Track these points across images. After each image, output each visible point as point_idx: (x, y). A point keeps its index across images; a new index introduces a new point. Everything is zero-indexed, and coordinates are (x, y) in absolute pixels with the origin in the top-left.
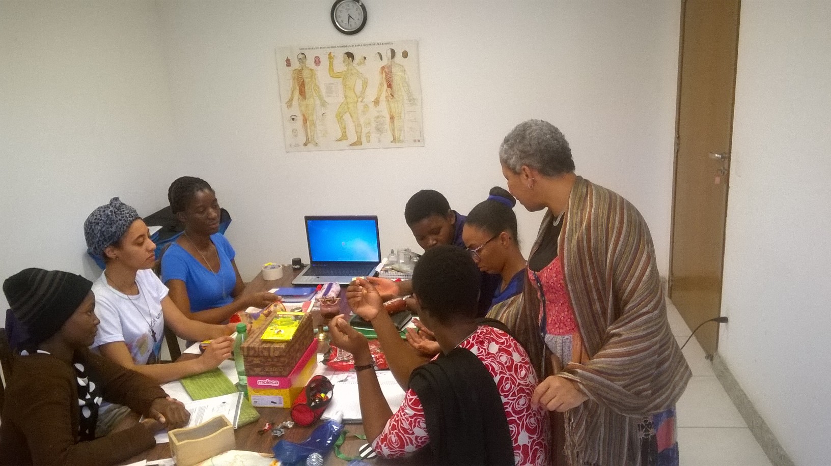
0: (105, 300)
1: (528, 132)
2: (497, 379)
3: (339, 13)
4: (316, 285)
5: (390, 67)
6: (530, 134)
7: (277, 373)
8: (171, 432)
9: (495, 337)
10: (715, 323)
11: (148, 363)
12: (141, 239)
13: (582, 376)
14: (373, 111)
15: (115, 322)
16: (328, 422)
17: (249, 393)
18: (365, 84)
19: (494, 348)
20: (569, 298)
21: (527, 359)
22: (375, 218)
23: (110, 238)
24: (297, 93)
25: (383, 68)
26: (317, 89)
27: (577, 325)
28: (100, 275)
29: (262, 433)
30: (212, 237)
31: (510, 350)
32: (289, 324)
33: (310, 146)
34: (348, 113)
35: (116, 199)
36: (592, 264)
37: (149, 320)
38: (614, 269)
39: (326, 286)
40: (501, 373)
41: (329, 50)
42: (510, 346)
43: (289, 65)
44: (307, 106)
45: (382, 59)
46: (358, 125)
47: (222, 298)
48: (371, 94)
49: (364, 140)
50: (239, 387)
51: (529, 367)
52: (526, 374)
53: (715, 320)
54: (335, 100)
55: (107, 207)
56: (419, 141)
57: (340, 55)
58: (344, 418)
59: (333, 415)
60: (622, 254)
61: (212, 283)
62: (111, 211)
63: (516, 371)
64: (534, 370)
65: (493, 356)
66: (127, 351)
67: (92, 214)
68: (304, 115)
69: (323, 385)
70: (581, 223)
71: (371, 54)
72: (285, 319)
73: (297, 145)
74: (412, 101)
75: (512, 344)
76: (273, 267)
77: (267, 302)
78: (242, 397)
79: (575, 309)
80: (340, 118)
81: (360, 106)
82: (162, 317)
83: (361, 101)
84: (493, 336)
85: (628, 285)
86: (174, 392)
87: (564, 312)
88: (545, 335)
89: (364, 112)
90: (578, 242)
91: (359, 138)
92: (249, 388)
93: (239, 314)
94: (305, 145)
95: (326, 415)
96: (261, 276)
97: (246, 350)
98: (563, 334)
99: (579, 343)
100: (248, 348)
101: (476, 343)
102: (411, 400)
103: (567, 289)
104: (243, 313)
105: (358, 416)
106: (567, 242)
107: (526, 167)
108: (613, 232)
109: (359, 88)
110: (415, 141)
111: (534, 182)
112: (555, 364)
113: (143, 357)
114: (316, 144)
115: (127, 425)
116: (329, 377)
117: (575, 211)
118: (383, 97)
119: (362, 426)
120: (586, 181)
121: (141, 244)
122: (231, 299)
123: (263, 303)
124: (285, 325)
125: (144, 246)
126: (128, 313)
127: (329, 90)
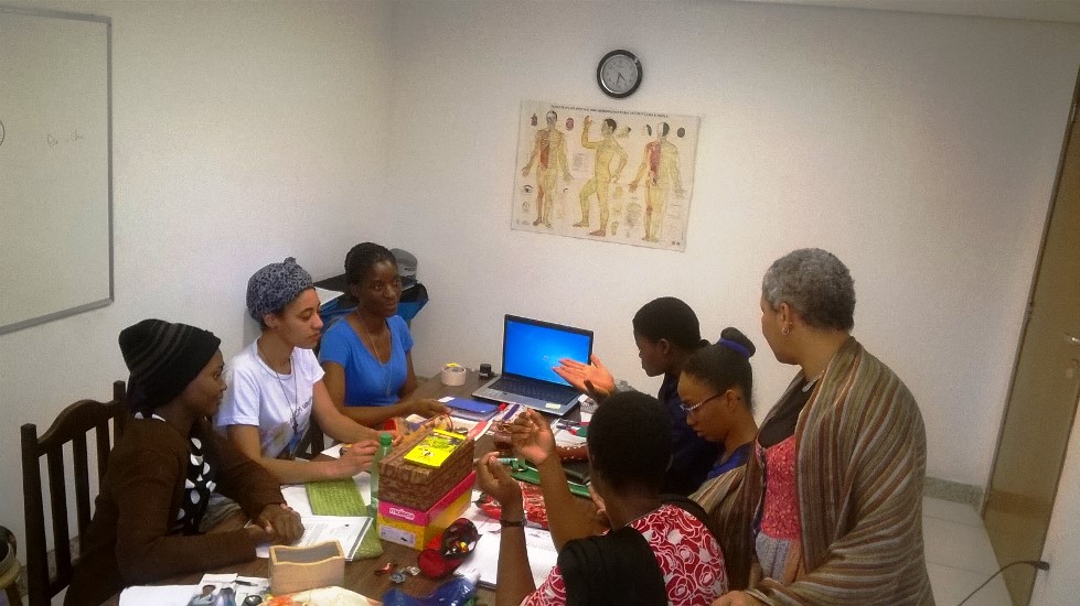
0: (250, 374)
1: (804, 263)
2: (668, 578)
3: (607, 70)
4: (499, 403)
5: (658, 146)
6: (806, 266)
7: (414, 504)
8: (273, 548)
9: (682, 525)
10: (1032, 568)
11: (278, 458)
12: (308, 313)
13: (778, 600)
14: (627, 196)
15: (254, 400)
16: (459, 579)
17: (378, 521)
18: (624, 162)
19: (675, 537)
20: (797, 492)
21: (720, 561)
22: (590, 334)
23: (273, 304)
24: (537, 160)
25: (649, 146)
26: (563, 158)
27: (800, 531)
28: (252, 342)
29: (379, 573)
30: (390, 320)
31: (698, 544)
32: (443, 446)
33: (541, 226)
34: (595, 195)
35: (292, 260)
36: (835, 455)
37: (294, 407)
38: (858, 471)
39: (510, 407)
40: (676, 571)
41: (586, 114)
42: (699, 539)
43: (534, 122)
44: (546, 177)
45: (650, 134)
46: (605, 210)
47: (384, 396)
48: (629, 175)
49: (608, 231)
50: (370, 511)
51: (719, 572)
52: (711, 580)
53: (1032, 563)
54: (583, 176)
55: (279, 266)
56: (679, 244)
57: (598, 121)
58: (482, 579)
59: (467, 572)
60: (873, 454)
61: (376, 374)
62: (282, 274)
63: (698, 575)
64: (725, 577)
65: (672, 548)
66: (257, 439)
67: (261, 271)
68: (540, 187)
69: (467, 532)
70: (833, 400)
71: (637, 125)
72: (440, 440)
73: (525, 223)
74: (679, 191)
75: (703, 537)
76: (456, 370)
77: (433, 413)
78: (370, 524)
79: (802, 508)
80: (584, 198)
81: (612, 188)
82: (310, 407)
83: (615, 182)
84: (680, 521)
85: (871, 495)
86: (295, 499)
87: (786, 509)
88: (758, 532)
89: (615, 196)
90: (823, 423)
91: (604, 226)
92: (379, 515)
93: (396, 420)
94: (536, 224)
95: (460, 571)
96: (439, 376)
97: (383, 467)
98: (780, 537)
99: (798, 555)
100: (387, 466)
101: (653, 526)
102: (554, 578)
103: (797, 481)
104: (401, 419)
105: (493, 581)
106: (810, 421)
107: (786, 306)
108: (869, 422)
109: (614, 166)
110: (673, 243)
111: (791, 327)
112: (753, 576)
113: (274, 450)
114: (549, 226)
115: (231, 526)
116: (477, 524)
117: (830, 381)
118: (642, 182)
119: (494, 594)
120: (858, 345)
121: (306, 319)
122: (397, 399)
123: (429, 412)
124: (439, 447)
125: (310, 321)
126: (273, 395)
127: (578, 160)
